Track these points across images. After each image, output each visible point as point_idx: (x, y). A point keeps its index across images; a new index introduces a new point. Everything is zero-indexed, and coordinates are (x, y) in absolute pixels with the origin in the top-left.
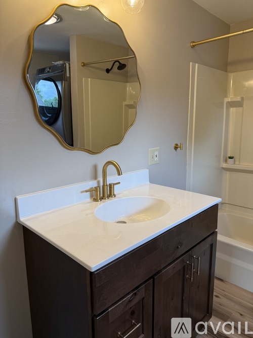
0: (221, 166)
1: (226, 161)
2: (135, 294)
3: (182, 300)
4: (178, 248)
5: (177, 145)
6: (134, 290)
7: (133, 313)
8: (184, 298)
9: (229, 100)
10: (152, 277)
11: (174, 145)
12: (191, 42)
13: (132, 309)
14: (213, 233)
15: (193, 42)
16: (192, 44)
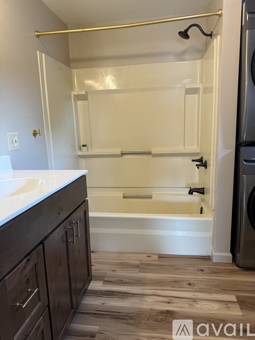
0: (77, 154)
1: (80, 149)
2: (28, 260)
3: (68, 264)
4: (60, 213)
5: (35, 131)
6: (26, 256)
7: (28, 281)
8: (70, 262)
9: (76, 93)
10: (42, 243)
11: (32, 132)
12: (36, 31)
13: (27, 276)
14: (84, 201)
15: (38, 32)
16: (36, 33)
